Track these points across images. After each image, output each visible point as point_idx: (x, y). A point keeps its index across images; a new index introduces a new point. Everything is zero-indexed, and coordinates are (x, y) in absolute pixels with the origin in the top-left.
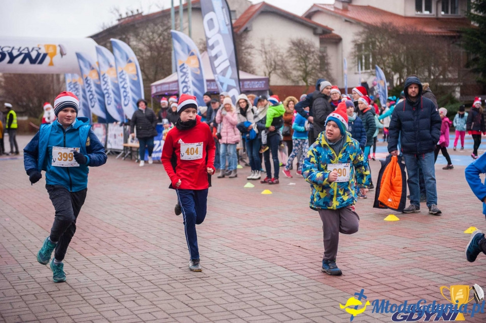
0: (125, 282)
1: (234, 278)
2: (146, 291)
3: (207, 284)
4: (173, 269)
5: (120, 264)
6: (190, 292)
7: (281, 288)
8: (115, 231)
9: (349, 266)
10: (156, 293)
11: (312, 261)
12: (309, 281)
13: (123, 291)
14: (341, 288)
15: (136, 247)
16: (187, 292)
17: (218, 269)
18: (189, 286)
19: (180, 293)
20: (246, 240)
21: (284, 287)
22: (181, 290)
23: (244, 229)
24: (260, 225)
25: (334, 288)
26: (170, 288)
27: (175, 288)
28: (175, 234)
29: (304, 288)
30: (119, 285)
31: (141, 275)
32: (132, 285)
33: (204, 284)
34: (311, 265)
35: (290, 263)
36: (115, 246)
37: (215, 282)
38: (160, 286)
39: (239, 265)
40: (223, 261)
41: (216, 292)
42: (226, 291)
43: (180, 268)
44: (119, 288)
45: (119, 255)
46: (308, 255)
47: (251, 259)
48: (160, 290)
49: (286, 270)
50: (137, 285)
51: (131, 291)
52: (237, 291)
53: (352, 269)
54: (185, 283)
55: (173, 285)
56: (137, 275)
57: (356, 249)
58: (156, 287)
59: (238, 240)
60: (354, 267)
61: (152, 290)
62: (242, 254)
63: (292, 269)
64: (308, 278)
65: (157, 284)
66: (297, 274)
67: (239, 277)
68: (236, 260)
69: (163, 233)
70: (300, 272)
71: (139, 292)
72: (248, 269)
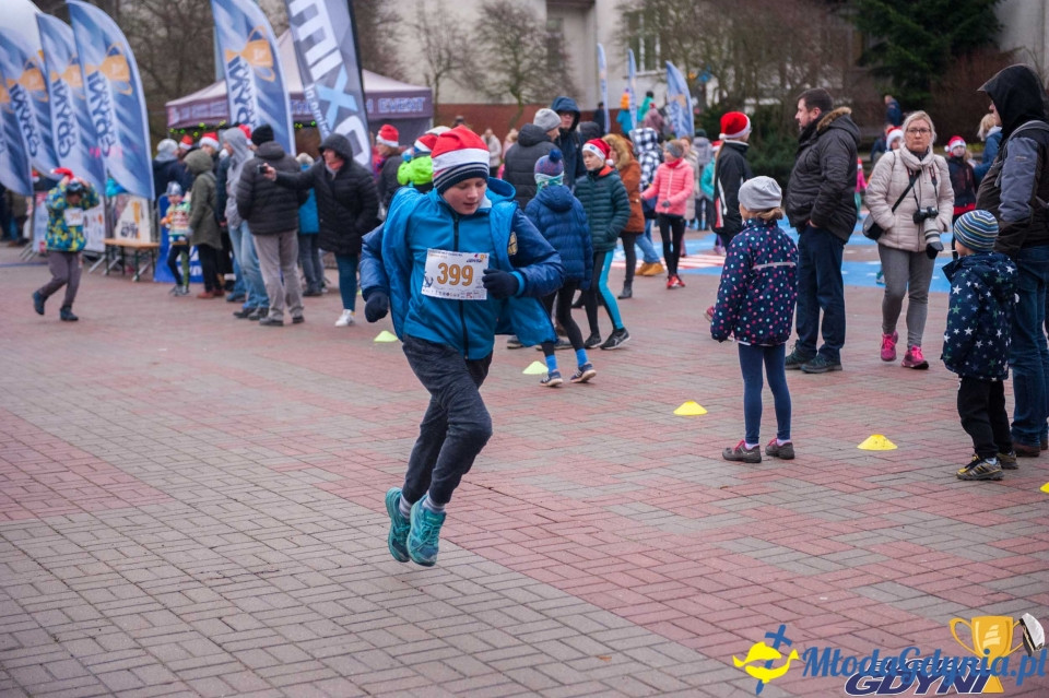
0: (77, 588)
1: (337, 572)
2: (124, 611)
3: (273, 589)
4: (194, 553)
5: (71, 541)
6: (230, 611)
7: (443, 596)
8: (68, 454)
9: (600, 536)
10: (149, 616)
11: (516, 525)
12: (508, 576)
13: (70, 612)
14: (581, 591)
15: (114, 496)
16: (223, 613)
17: (301, 550)
18: (228, 596)
19: (208, 615)
20: (372, 472)
21: (451, 593)
22: (210, 605)
23: (368, 445)
24: (405, 435)
25: (562, 594)
26: (185, 601)
27: (195, 602)
28: (210, 461)
29: (495, 595)
30: (64, 596)
31: (117, 568)
32: (93, 597)
33: (264, 591)
34: (514, 535)
35: (469, 530)
36: (64, 493)
37: (290, 584)
38: (161, 598)
39: (351, 537)
40: (315, 528)
41: (290, 611)
42: (313, 606)
43: (211, 548)
44: (63, 604)
45: (71, 517)
46: (509, 509)
47: (378, 521)
48: (159, 606)
49: (458, 548)
50: (108, 596)
51: (89, 612)
52: (342, 605)
53: (607, 543)
54: (222, 589)
55: (191, 593)
56: (107, 569)
57: (616, 491)
58: (150, 599)
59: (352, 475)
60: (610, 538)
61: (140, 609)
62: (361, 510)
63: (471, 545)
64: (505, 569)
65: (154, 591)
66: (481, 559)
67: (347, 570)
68: (344, 526)
69: (178, 458)
70: (488, 552)
71: (109, 613)
72: (369, 549)
